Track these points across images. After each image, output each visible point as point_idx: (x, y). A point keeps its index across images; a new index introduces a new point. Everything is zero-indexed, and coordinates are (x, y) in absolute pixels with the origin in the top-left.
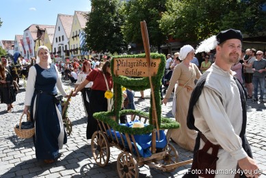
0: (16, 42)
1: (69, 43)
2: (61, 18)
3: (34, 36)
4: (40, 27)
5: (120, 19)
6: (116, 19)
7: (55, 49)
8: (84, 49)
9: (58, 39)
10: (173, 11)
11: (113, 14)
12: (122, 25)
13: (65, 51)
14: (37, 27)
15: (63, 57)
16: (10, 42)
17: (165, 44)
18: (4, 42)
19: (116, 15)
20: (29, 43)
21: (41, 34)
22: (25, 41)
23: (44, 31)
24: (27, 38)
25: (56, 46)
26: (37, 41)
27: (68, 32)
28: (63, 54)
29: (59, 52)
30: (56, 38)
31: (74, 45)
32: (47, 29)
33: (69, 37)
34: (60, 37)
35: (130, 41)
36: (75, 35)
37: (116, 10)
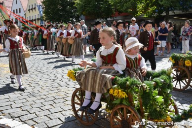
1: (25, 15)
7: (12, 19)
13: (21, 22)
17: (111, 17)
23: (3, 3)
25: (13, 17)
27: (25, 5)
28: (20, 24)
29: (16, 22)
30: (14, 11)
31: (30, 17)
32: (5, 2)
33: (25, 10)
34: (17, 10)
35: (82, 14)
36: (31, 8)
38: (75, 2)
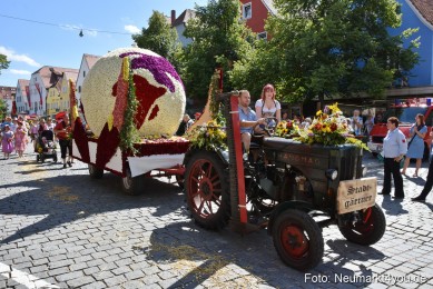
0: (18, 89)
2: (88, 59)
3: (47, 83)
4: (56, 71)
9: (82, 89)
10: (248, 61)
14: (52, 70)
16: (9, 89)
21: (57, 80)
22: (33, 88)
23: (62, 76)
24: (37, 86)
26: (51, 90)
30: (79, 87)
32: (66, 73)
37: (169, 53)
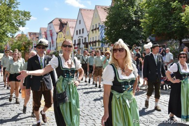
0: (40, 34)
1: (88, 35)
2: (82, 12)
3: (57, 29)
4: (63, 21)
5: (139, 13)
6: (136, 13)
7: (75, 41)
8: (103, 42)
9: (78, 32)
11: (133, 8)
12: (142, 18)
13: (84, 43)
14: (60, 20)
15: (82, 48)
16: (35, 34)
18: (30, 34)
19: (135, 8)
20: (52, 35)
21: (63, 27)
22: (49, 33)
23: (66, 24)
24: (51, 31)
25: (76, 38)
26: (59, 34)
27: (88, 25)
28: (82, 46)
29: (79, 44)
30: (77, 31)
31: (93, 38)
32: (69, 22)
33: (88, 30)
34: (80, 30)
35: (150, 34)
36: (95, 28)
37: (137, 4)
38: (141, 20)
